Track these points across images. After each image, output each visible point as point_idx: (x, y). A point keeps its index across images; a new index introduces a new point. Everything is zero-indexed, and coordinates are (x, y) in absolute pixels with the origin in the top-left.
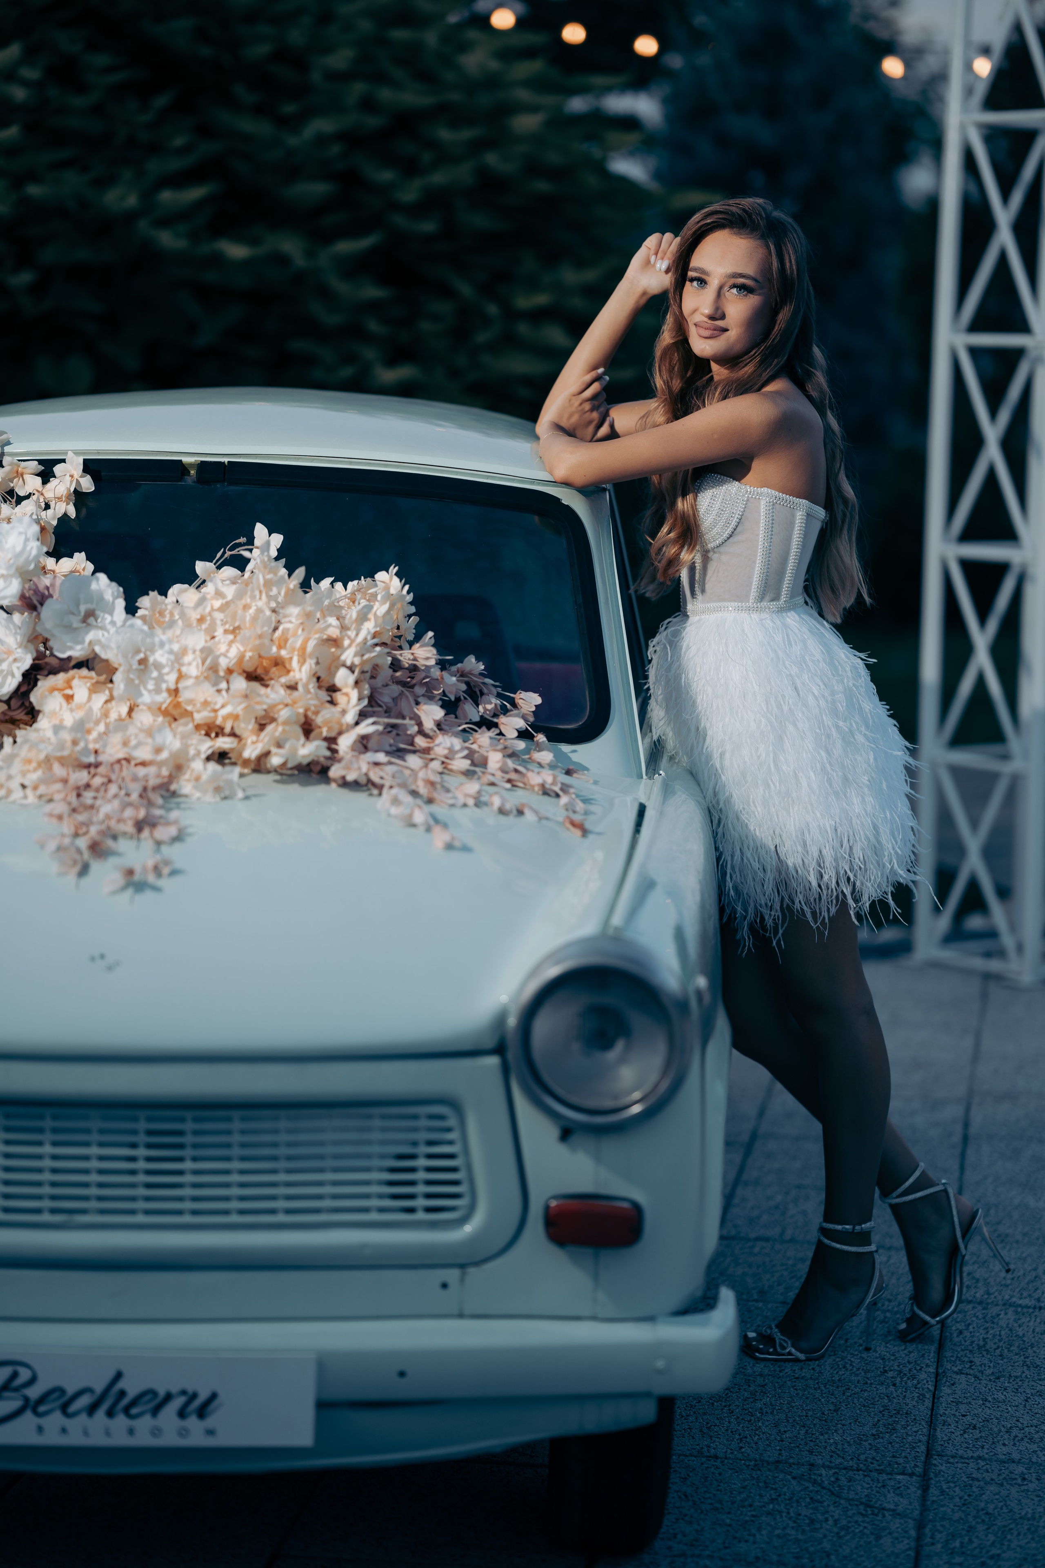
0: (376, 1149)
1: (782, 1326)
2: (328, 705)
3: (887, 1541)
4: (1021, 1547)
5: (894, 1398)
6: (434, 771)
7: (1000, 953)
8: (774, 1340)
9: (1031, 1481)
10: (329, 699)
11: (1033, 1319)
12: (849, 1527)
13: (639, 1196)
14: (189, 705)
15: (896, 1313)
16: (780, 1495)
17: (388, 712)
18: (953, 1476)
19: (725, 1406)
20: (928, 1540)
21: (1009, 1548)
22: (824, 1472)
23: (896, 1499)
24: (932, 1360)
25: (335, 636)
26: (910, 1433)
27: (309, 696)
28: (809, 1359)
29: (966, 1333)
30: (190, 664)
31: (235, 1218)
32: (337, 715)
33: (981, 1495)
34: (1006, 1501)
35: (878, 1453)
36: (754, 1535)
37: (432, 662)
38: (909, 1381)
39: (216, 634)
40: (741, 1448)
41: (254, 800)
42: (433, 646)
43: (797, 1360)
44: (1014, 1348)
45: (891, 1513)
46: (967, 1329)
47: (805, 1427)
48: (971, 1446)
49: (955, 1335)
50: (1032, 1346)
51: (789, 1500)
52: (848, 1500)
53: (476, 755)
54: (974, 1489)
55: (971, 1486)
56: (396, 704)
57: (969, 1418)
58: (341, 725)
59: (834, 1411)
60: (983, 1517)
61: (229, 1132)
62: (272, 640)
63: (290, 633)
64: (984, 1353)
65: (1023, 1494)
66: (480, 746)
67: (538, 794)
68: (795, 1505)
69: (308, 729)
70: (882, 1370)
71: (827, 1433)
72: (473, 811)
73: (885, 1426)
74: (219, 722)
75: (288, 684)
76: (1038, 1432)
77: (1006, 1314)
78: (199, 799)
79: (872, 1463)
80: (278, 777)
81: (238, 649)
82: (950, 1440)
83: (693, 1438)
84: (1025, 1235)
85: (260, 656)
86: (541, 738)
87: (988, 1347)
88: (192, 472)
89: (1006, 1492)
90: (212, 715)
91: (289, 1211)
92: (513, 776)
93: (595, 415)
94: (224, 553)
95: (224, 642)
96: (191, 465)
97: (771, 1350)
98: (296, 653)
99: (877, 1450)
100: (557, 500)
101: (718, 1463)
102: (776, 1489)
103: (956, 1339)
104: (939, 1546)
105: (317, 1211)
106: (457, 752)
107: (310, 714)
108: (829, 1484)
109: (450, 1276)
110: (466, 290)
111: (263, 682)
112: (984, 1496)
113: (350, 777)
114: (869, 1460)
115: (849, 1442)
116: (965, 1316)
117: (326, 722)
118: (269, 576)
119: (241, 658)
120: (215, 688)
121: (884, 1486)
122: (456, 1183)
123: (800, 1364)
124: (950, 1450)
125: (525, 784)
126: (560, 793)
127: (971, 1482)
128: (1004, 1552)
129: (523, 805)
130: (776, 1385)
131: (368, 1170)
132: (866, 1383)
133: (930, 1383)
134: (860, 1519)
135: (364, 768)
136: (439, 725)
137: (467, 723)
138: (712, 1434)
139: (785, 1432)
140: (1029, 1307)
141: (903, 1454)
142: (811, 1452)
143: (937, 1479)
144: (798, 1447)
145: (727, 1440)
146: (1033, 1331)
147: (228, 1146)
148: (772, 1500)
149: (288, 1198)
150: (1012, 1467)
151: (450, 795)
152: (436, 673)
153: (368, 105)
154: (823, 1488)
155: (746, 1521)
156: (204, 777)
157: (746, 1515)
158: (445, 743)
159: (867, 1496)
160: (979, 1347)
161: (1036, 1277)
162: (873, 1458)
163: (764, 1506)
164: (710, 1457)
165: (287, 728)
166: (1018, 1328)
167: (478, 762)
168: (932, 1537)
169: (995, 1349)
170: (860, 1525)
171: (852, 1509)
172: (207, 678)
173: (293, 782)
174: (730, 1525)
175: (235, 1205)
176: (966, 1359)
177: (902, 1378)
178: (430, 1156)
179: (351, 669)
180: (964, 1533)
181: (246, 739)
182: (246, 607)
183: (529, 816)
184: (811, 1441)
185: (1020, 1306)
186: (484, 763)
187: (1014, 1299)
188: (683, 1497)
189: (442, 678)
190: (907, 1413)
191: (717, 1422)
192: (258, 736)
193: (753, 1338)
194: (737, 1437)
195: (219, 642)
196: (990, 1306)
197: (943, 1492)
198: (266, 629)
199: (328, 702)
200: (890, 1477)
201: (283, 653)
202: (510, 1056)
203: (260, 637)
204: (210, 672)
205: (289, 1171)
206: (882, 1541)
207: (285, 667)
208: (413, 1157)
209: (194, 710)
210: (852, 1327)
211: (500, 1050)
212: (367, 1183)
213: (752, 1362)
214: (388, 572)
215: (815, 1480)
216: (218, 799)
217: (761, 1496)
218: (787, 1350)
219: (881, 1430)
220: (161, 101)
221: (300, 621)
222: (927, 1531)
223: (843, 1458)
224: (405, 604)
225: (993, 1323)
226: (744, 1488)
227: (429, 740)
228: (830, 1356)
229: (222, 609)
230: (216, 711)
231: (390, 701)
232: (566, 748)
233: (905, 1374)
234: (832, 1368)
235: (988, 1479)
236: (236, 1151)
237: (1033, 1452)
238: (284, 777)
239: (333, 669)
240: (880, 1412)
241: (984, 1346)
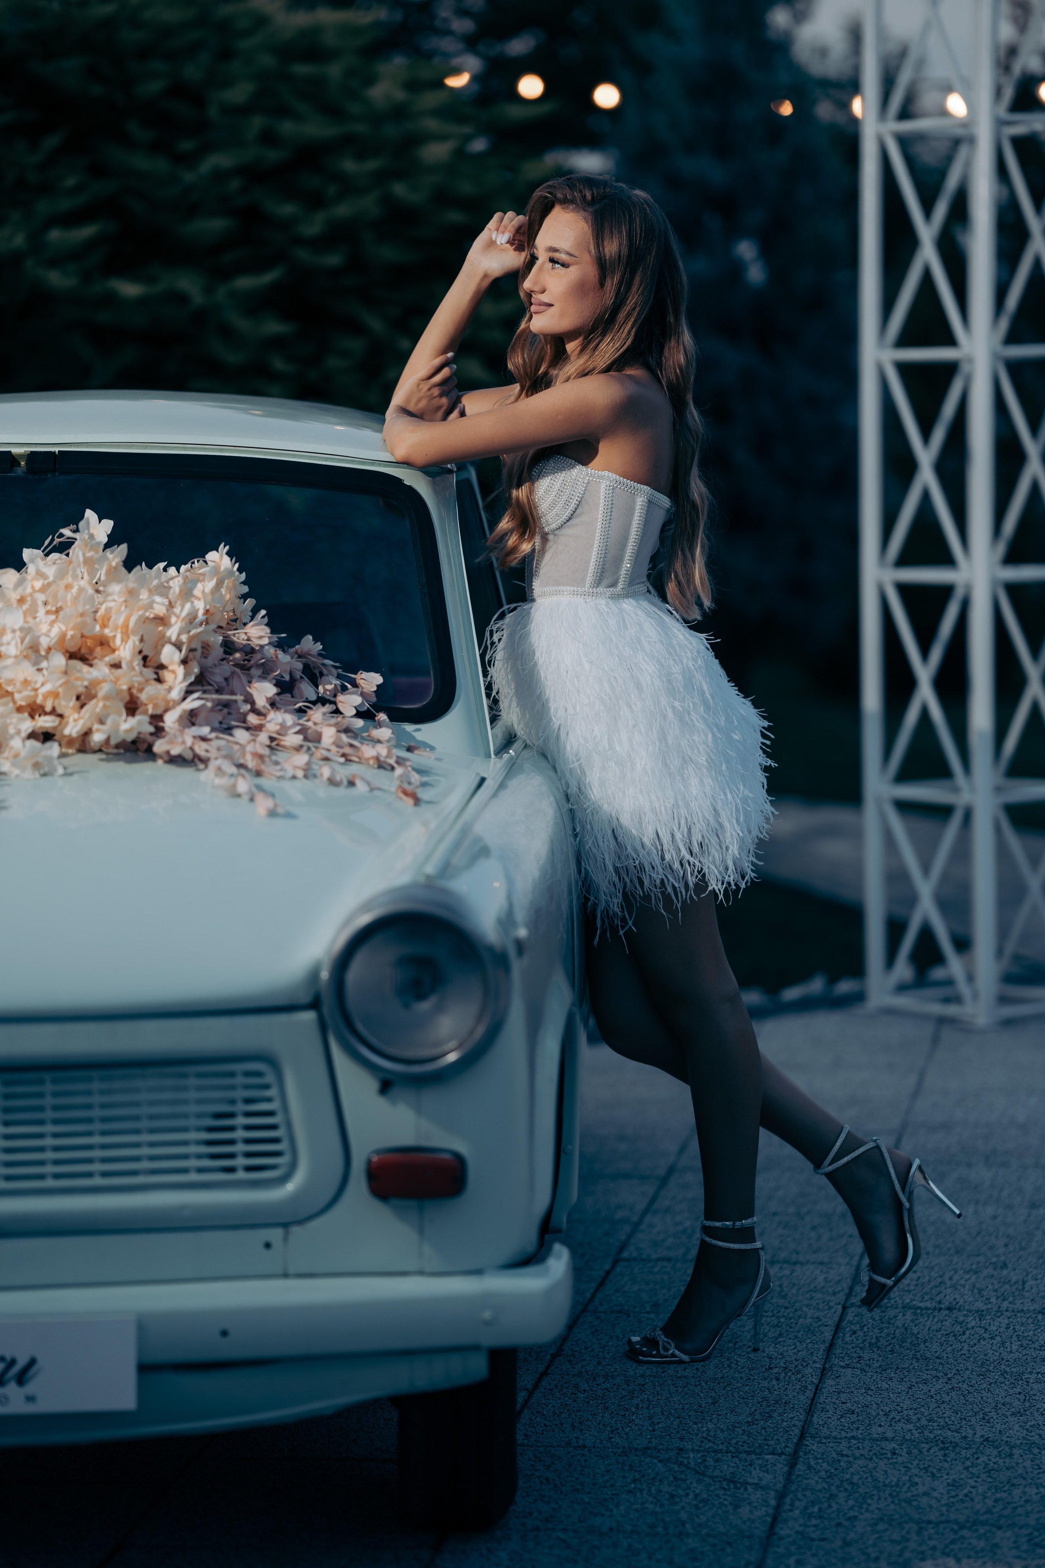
0: (193, 1108)
1: (667, 1330)
2: (153, 682)
3: (745, 1511)
4: (879, 1509)
5: (775, 1390)
6: (261, 744)
7: (956, 999)
8: (658, 1342)
9: (901, 1455)
10: (155, 676)
11: (931, 1318)
12: (708, 1500)
13: (461, 1147)
14: (9, 685)
15: (791, 1318)
16: (643, 1476)
17: (219, 691)
18: (823, 1454)
19: (601, 1404)
20: (787, 1507)
21: (867, 1510)
22: (692, 1455)
23: (761, 1475)
24: (821, 1357)
25: (161, 614)
26: (785, 1419)
27: (133, 673)
28: (693, 1361)
29: (860, 1334)
30: (8, 644)
31: (50, 1183)
32: (163, 692)
33: (848, 1468)
34: (872, 1472)
35: (750, 1437)
36: (611, 1510)
37: (266, 641)
38: (793, 1376)
39: (38, 615)
40: (611, 1438)
41: (75, 777)
42: (267, 625)
43: (681, 1362)
44: (907, 1345)
45: (753, 1486)
46: (862, 1329)
47: (679, 1418)
48: (846, 1428)
49: (848, 1335)
50: (925, 1341)
51: (652, 1479)
52: (712, 1477)
53: (309, 731)
54: (842, 1463)
55: (839, 1461)
56: (228, 685)
57: (848, 1405)
58: (168, 702)
59: (712, 1403)
60: (847, 1486)
61: (41, 1095)
62: (95, 620)
63: (113, 611)
64: (875, 1349)
65: (892, 1466)
66: (315, 724)
67: (374, 768)
68: (657, 1484)
69: (132, 707)
70: (767, 1367)
71: (700, 1423)
72: (302, 784)
73: (761, 1414)
74: (39, 700)
75: (112, 662)
76: (916, 1414)
77: (904, 1315)
78: (17, 776)
79: (742, 1446)
80: (103, 756)
81: (60, 628)
82: (825, 1424)
83: (563, 1431)
84: (936, 1246)
85: (82, 636)
86: (382, 717)
87: (879, 1344)
88: (23, 463)
89: (874, 1465)
90: (32, 693)
91: (105, 1174)
92: (348, 750)
93: (444, 400)
94: (53, 540)
95: (46, 622)
96: (21, 456)
97: (654, 1352)
98: (119, 630)
99: (749, 1435)
100: (400, 481)
101: (586, 1452)
102: (640, 1471)
103: (848, 1339)
104: (797, 1512)
105: (135, 1173)
106: (290, 728)
107: (134, 691)
108: (695, 1465)
109: (275, 1235)
110: (376, 324)
111: (88, 662)
112: (850, 1469)
113: (175, 752)
114: (740, 1443)
115: (722, 1429)
116: (862, 1319)
117: (151, 699)
118: (90, 554)
119: (62, 637)
120: (35, 668)
121: (750, 1465)
122: (276, 1140)
123: (684, 1366)
124: (825, 1431)
125: (360, 758)
126: (395, 765)
127: (839, 1458)
128: (862, 1514)
129: (354, 776)
130: (657, 1383)
131: (185, 1129)
132: (749, 1379)
133: (815, 1377)
134: (721, 1492)
135: (189, 741)
136: (273, 704)
137: (304, 702)
138: (583, 1428)
139: (658, 1423)
140: (929, 1309)
141: (776, 1437)
142: (682, 1439)
143: (806, 1457)
144: (669, 1435)
145: (598, 1432)
146: (929, 1329)
147: (41, 1109)
148: (635, 1481)
149: (104, 1160)
150: (883, 1444)
151: (278, 767)
152: (271, 651)
153: (268, 138)
154: (688, 1468)
155: (605, 1499)
156: (23, 754)
157: (606, 1494)
158: (276, 719)
159: (732, 1473)
160: (871, 1344)
161: (940, 1283)
162: (744, 1442)
163: (626, 1486)
164: (579, 1447)
165: (108, 703)
166: (913, 1328)
167: (311, 738)
168: (792, 1505)
169: (887, 1346)
170: (720, 1498)
171: (715, 1485)
172: (26, 657)
173: (119, 760)
174: (589, 1503)
175: (50, 1169)
176: (856, 1355)
177: (786, 1374)
178: (248, 1114)
179: (178, 646)
180: (824, 1500)
181: (69, 717)
182: (68, 587)
183: (361, 787)
184: (684, 1430)
185: (920, 1308)
186: (318, 738)
187: (914, 1303)
188: (545, 1481)
189: (277, 657)
190: (785, 1403)
191: (590, 1418)
192: (79, 713)
193: (637, 1342)
194: (608, 1429)
195: (41, 622)
196: (888, 1309)
197: (809, 1467)
198: (87, 607)
199: (155, 680)
200: (758, 1457)
201: (107, 631)
202: (325, 1010)
203: (82, 615)
204: (30, 651)
205: (104, 1133)
206: (740, 1510)
207: (109, 646)
208: (231, 1115)
209: (14, 690)
210: (743, 1332)
211: (315, 1005)
212: (185, 1143)
213: (635, 1365)
214: (218, 551)
215: (681, 1462)
216: (37, 775)
217: (624, 1477)
218: (671, 1352)
219: (756, 1417)
220: (52, 142)
221: (122, 599)
222: (788, 1500)
223: (714, 1443)
224: (238, 583)
225: (889, 1323)
226: (608, 1471)
227: (262, 718)
228: (716, 1357)
229: (43, 590)
230: (36, 690)
231: (223, 680)
232: (409, 728)
233: (790, 1370)
234: (716, 1368)
235: (858, 1455)
236: (49, 1114)
237: (908, 1431)
238: (110, 756)
239: (159, 647)
240: (759, 1403)
241: (876, 1343)
